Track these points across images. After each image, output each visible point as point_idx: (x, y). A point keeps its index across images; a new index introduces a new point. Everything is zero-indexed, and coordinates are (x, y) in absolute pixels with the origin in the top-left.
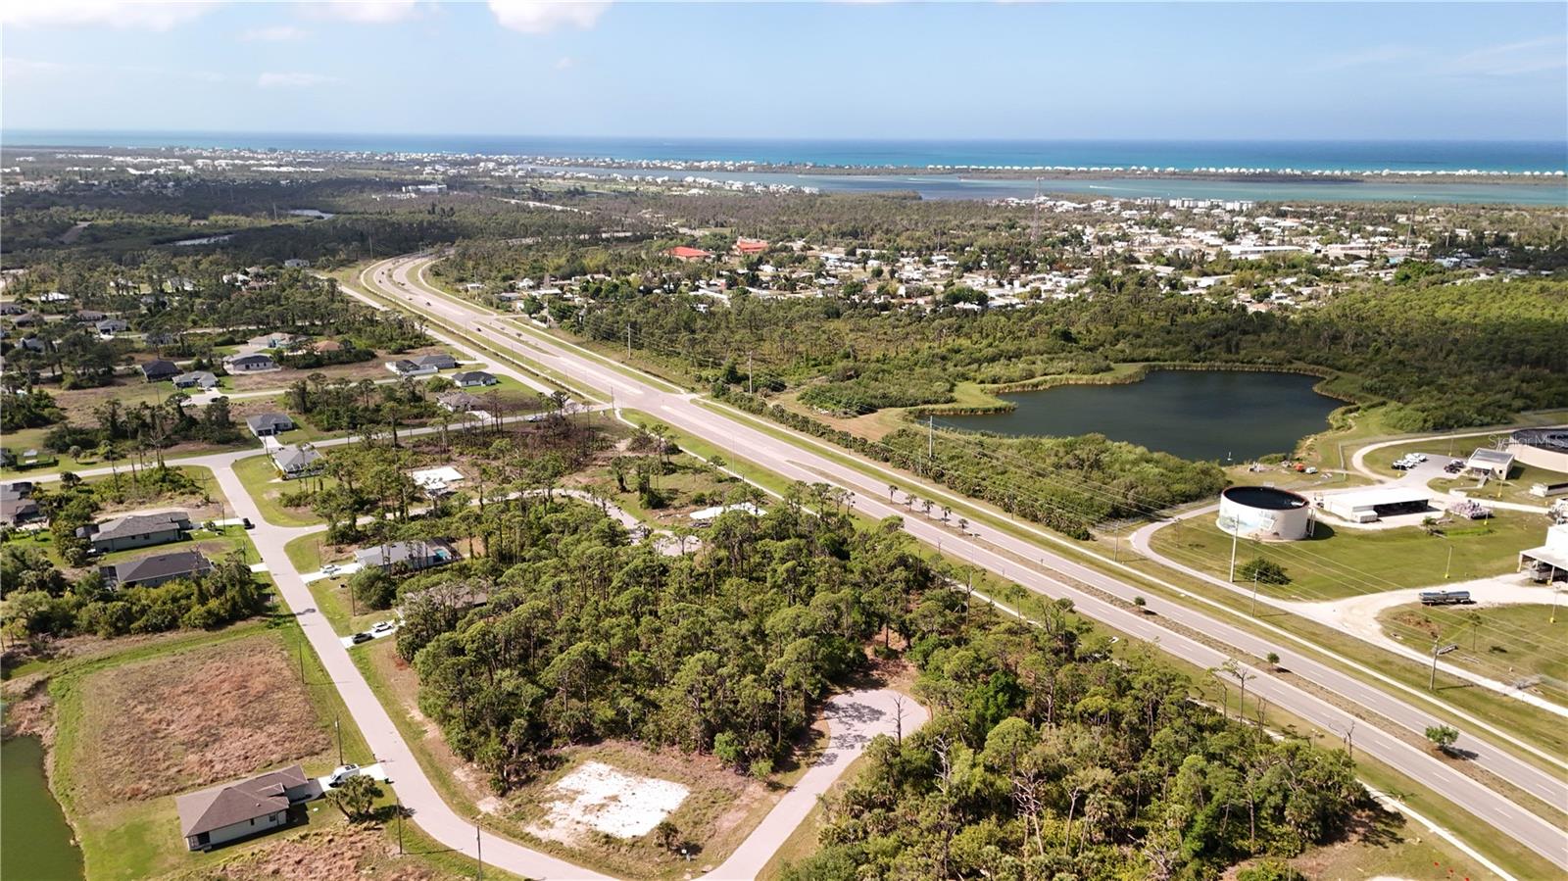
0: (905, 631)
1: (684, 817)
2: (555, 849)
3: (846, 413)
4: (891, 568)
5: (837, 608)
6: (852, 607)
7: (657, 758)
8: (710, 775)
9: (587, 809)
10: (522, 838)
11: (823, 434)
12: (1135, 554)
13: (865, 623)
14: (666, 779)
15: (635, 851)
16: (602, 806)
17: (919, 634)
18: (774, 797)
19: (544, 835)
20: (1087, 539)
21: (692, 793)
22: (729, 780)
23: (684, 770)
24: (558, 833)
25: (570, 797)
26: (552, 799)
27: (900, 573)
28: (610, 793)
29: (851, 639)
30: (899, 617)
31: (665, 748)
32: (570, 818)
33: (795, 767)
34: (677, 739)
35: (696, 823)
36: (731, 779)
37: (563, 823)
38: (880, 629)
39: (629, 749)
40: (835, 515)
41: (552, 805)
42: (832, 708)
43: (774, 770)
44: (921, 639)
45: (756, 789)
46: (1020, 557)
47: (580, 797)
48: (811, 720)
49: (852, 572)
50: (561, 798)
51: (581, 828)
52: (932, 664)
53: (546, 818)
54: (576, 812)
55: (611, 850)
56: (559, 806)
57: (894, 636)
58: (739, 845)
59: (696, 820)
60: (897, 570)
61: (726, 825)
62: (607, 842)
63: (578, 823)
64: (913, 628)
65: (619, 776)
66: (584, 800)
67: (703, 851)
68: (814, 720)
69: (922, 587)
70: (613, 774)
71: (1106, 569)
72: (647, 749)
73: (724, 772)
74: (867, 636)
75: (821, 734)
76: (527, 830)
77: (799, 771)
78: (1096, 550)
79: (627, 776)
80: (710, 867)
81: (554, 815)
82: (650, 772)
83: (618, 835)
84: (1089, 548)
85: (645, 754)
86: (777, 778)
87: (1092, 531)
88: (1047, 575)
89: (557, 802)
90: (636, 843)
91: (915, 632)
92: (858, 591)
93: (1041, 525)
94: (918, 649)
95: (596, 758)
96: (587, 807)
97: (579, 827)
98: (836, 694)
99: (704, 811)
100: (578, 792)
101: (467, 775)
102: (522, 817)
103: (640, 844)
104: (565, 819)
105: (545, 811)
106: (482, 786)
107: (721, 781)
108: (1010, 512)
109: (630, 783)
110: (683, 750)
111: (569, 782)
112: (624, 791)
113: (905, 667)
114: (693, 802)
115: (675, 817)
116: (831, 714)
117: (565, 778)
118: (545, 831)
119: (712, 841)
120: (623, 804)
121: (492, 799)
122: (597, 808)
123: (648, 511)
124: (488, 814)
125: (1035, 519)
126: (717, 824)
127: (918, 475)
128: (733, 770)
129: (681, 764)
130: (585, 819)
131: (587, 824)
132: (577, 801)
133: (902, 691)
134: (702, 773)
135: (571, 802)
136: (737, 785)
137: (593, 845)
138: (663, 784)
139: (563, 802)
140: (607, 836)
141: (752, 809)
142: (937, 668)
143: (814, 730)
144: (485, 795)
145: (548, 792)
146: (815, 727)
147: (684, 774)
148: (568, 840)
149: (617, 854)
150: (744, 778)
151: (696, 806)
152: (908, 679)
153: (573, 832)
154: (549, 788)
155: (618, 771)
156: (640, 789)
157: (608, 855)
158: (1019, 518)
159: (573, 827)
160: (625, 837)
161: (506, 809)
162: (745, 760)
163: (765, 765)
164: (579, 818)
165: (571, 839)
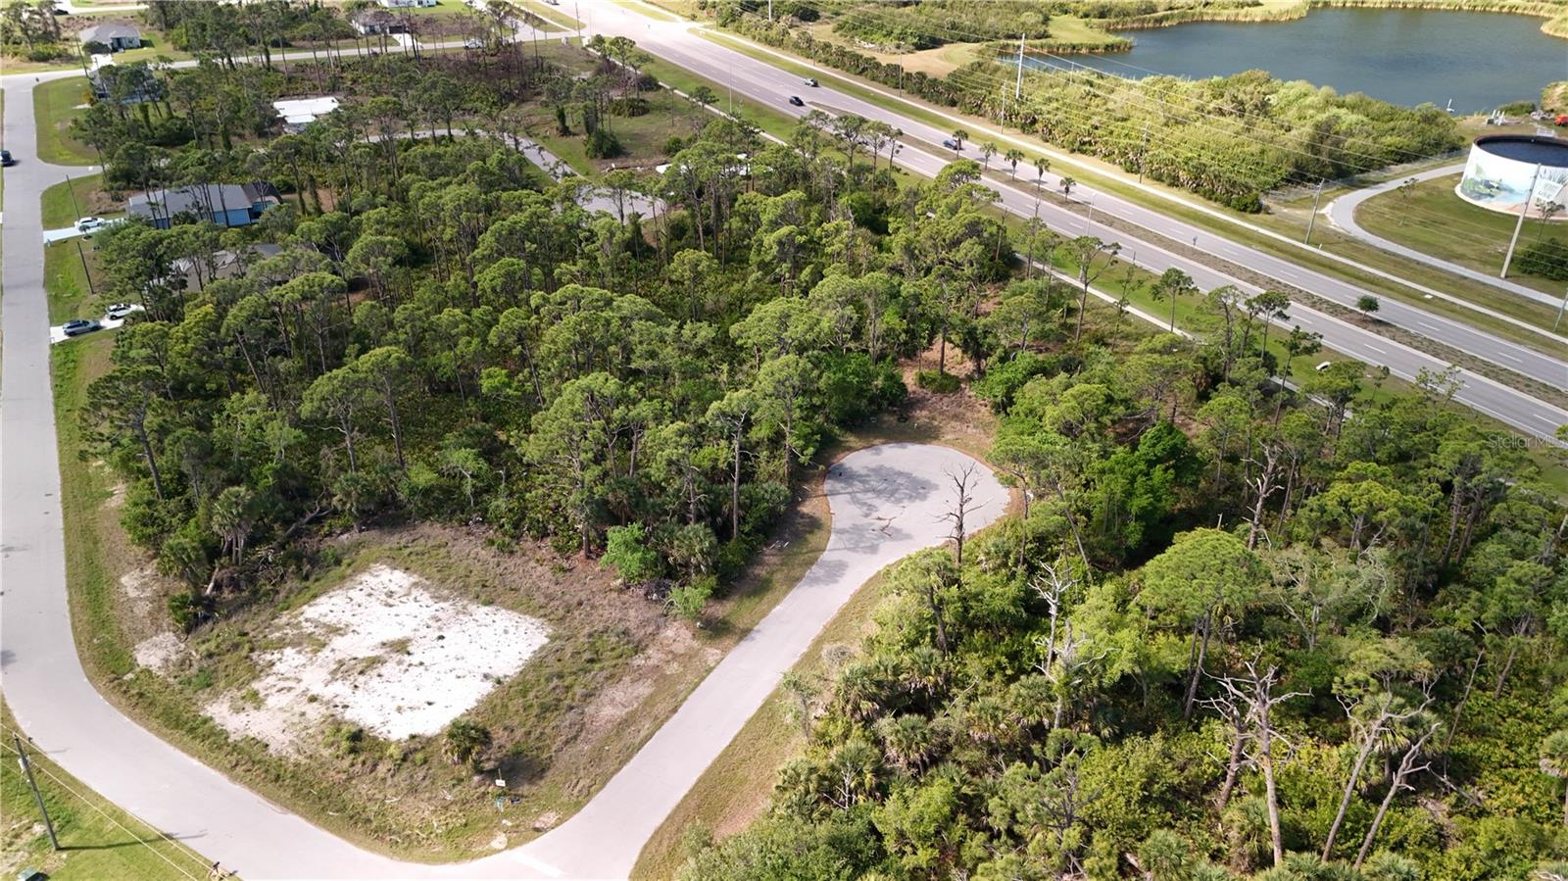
0: (974, 345)
1: (524, 693)
2: (245, 758)
3: (898, 47)
4: (955, 243)
5: (860, 308)
6: (885, 305)
7: (509, 563)
8: (597, 600)
9: (341, 670)
10: (192, 730)
11: (864, 70)
12: (1337, 233)
13: (906, 332)
14: (512, 608)
15: (404, 774)
16: (374, 662)
17: (999, 351)
18: (711, 653)
19: (236, 725)
20: (1258, 211)
21: (553, 639)
22: (632, 613)
23: (553, 588)
24: (267, 720)
25: (320, 639)
26: (281, 644)
27: (970, 249)
28: (395, 634)
29: (881, 357)
30: (964, 322)
31: (528, 543)
32: (302, 686)
33: (762, 587)
34: (551, 527)
35: (545, 709)
36: (635, 613)
37: (285, 699)
38: (930, 342)
39: (463, 541)
40: (870, 170)
41: (277, 656)
42: (841, 474)
43: (718, 594)
44: (1003, 360)
45: (678, 635)
46: (1156, 236)
47: (337, 642)
48: (797, 496)
49: (889, 250)
50: (296, 643)
51: (315, 713)
52: (1021, 404)
53: (256, 685)
54: (315, 676)
55: (358, 768)
56: (289, 659)
57: (954, 354)
58: (622, 763)
59: (548, 700)
60: (966, 244)
61: (607, 712)
62: (353, 751)
63: (313, 699)
64: (990, 340)
65: (425, 597)
66: (343, 647)
67: (549, 774)
68: (805, 496)
69: (1001, 278)
70: (415, 593)
71: (1293, 255)
72: (492, 542)
73: (625, 597)
74: (910, 351)
75: (814, 524)
76: (209, 712)
77: (769, 597)
78: (1273, 228)
79: (438, 598)
80: (550, 817)
81: (271, 680)
82: (488, 593)
83: (381, 732)
84: (1262, 225)
85: (485, 554)
86: (721, 610)
87: (1265, 201)
88: (1202, 262)
89: (288, 651)
90: (416, 751)
91: (991, 348)
92: (896, 279)
93: (1184, 192)
94: (997, 377)
95: (394, 561)
96: (341, 663)
97: (311, 709)
98: (851, 449)
99: (568, 681)
100: (336, 632)
101: (144, 585)
102: (208, 682)
103: (419, 756)
104: (290, 689)
105: (256, 672)
106: (160, 609)
107: (617, 614)
108: (1137, 172)
109: (440, 614)
110: (558, 549)
111: (326, 608)
112: (424, 631)
113: (971, 407)
114: (551, 659)
115: (508, 692)
116: (839, 486)
117: (323, 599)
118: (243, 715)
119: (571, 750)
120: (414, 660)
121: (168, 638)
122: (359, 668)
123: (595, 161)
124: (147, 671)
125: (1175, 182)
126: (590, 710)
127: (998, 124)
128: (642, 592)
129: (549, 575)
130: (327, 693)
131: (328, 702)
132: (326, 651)
133: (965, 448)
134: (583, 596)
135: (315, 652)
136: (644, 623)
137: (326, 753)
138: (504, 618)
139: (299, 652)
140: (357, 736)
141: (664, 677)
142: (1031, 412)
143: (803, 516)
144: (159, 630)
145: (279, 628)
146: (806, 508)
147: (550, 598)
148: (281, 737)
149: (367, 779)
150: (660, 609)
151: (557, 667)
152: (975, 427)
153: (296, 719)
154: (284, 619)
155: (426, 588)
156: (457, 628)
157: (350, 779)
158: (1150, 181)
159: (297, 709)
160: (393, 737)
161: (184, 663)
162: (666, 573)
163: (693, 595)
164: (316, 690)
165: (287, 738)
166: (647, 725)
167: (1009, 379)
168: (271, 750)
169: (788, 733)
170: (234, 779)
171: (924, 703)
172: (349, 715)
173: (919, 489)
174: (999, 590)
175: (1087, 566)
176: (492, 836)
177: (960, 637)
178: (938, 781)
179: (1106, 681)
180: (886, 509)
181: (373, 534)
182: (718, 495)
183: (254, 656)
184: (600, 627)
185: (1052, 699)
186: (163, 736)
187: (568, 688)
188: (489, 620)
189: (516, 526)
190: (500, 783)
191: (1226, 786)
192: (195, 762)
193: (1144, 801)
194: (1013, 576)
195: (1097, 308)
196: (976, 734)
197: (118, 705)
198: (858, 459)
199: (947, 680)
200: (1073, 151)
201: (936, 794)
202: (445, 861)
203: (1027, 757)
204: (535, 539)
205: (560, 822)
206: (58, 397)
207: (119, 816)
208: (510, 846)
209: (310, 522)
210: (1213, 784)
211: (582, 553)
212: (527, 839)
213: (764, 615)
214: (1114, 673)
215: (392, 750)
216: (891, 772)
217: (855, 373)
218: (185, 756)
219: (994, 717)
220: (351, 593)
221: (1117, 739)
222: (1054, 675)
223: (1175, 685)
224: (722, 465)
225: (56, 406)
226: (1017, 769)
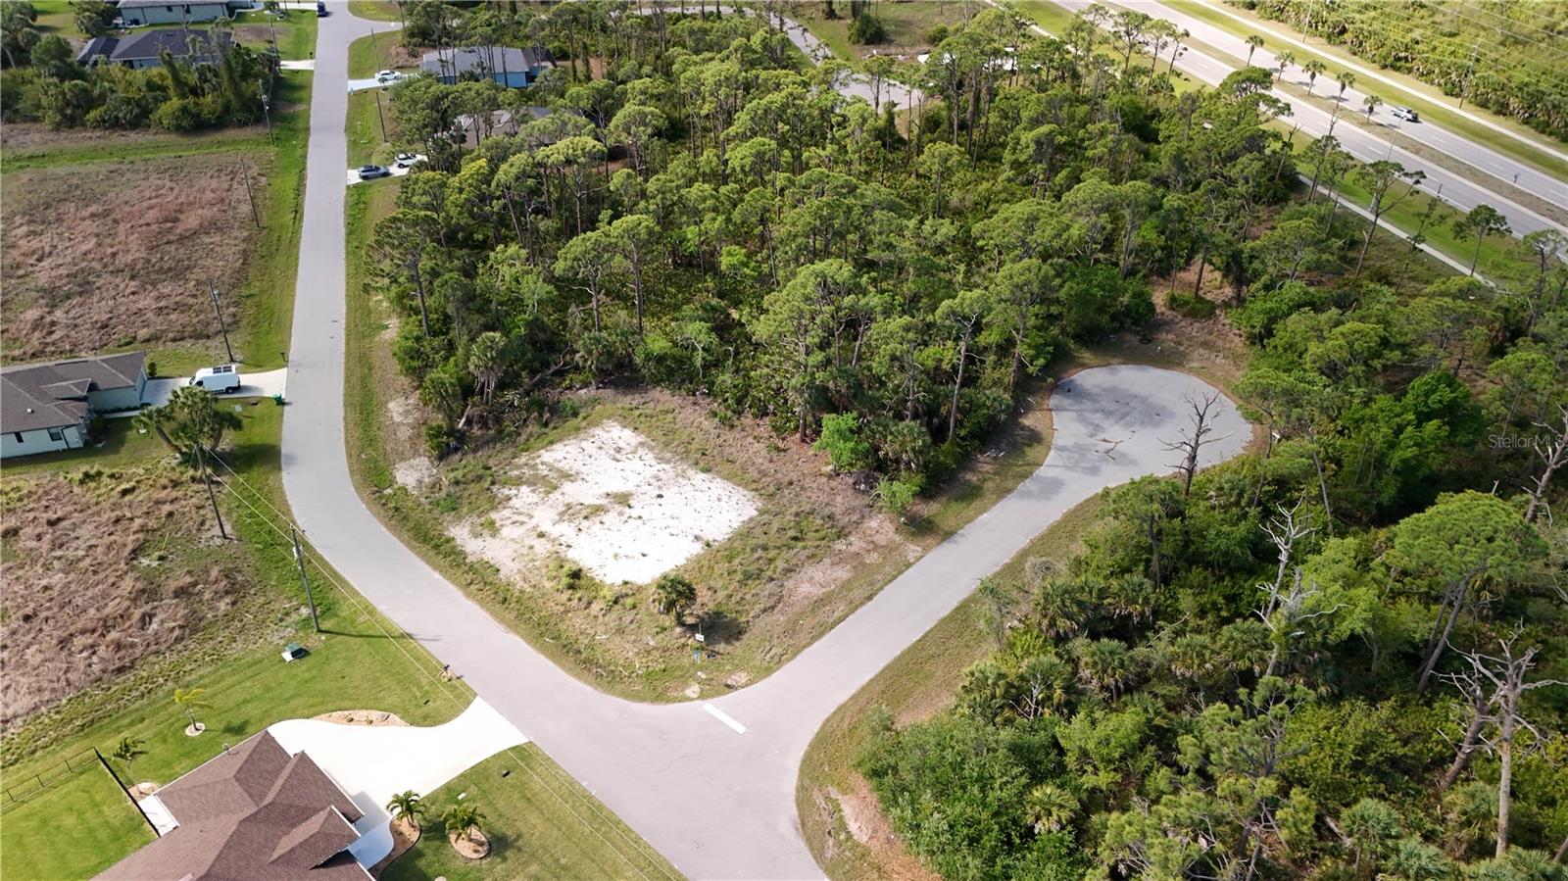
0: (1238, 270)
2: (479, 578)
4: (1232, 157)
5: (1116, 219)
6: (1144, 218)
7: (729, 436)
8: (807, 482)
9: (567, 511)
10: (436, 547)
13: (1163, 249)
14: (727, 478)
15: (614, 615)
16: (598, 510)
17: (1265, 278)
18: (912, 549)
19: (474, 548)
21: (761, 512)
22: (839, 499)
23: (767, 465)
24: (500, 547)
25: (551, 483)
26: (518, 482)
27: (1248, 165)
28: (618, 487)
29: (1131, 273)
30: (1229, 243)
31: (748, 420)
32: (533, 522)
33: (972, 493)
34: (771, 407)
35: (748, 576)
36: (843, 499)
37: (517, 532)
38: (1188, 263)
39: (690, 409)
40: (1146, 72)
41: (514, 491)
43: (925, 494)
44: (1267, 288)
45: (881, 527)
46: (1470, 169)
47: (567, 487)
48: (1019, 408)
49: (1156, 160)
50: (532, 483)
51: (542, 547)
52: (1282, 335)
53: (493, 515)
54: (545, 515)
55: (574, 603)
56: (524, 496)
57: (1212, 277)
58: (814, 639)
59: (752, 568)
60: (1244, 159)
61: (805, 588)
62: (571, 587)
63: (541, 535)
64: (1256, 264)
65: (649, 457)
66: (572, 492)
67: (745, 637)
68: (1029, 408)
69: (1278, 200)
70: (641, 451)
72: (715, 415)
73: (833, 484)
74: (1164, 270)
75: (1035, 438)
76: (452, 532)
77: (976, 504)
79: (661, 460)
80: (741, 677)
81: (507, 513)
83: (598, 574)
85: (709, 424)
86: (928, 509)
88: (1522, 203)
89: (524, 489)
90: (623, 597)
91: (1256, 275)
92: (1160, 191)
93: (1511, 122)
94: (1259, 305)
95: (625, 420)
96: (569, 506)
97: (539, 544)
98: (1085, 366)
99: (772, 554)
100: (567, 478)
101: (407, 412)
102: (453, 506)
103: (629, 601)
104: (522, 523)
105: (495, 504)
106: (419, 435)
107: (824, 498)
108: (1458, 96)
109: (662, 475)
110: (776, 429)
111: (560, 454)
112: (645, 488)
113: (1222, 335)
114: (758, 531)
115: (716, 554)
116: (1066, 402)
117: (558, 446)
118: (480, 540)
119: (766, 618)
120: (634, 513)
121: (423, 462)
122: (585, 513)
123: (857, 47)
124: (404, 489)
125: (1502, 110)
126: (789, 584)
127: (1300, 32)
128: (851, 481)
129: (764, 452)
130: (554, 531)
131: (554, 540)
132: (557, 494)
133: (1211, 379)
134: (794, 476)
135: (548, 493)
136: (849, 511)
137: (549, 585)
138: (718, 486)
139: (533, 491)
140: (576, 575)
141: (863, 564)
142: (1290, 347)
143: (1023, 428)
144: (416, 454)
145: (518, 467)
146: (1027, 421)
147: (764, 474)
148: (511, 565)
149: (582, 614)
150: (867, 500)
151: (763, 540)
152: (1225, 357)
153: (525, 551)
154: (523, 459)
155: (651, 449)
156: (675, 489)
157: (567, 611)
158: (1472, 107)
159: (527, 542)
160: (608, 581)
161: (435, 486)
162: (877, 466)
163: (902, 489)
164: (544, 527)
165: (516, 566)
166: (842, 607)
167: (1272, 309)
168: (501, 575)
169: (980, 638)
170: (468, 595)
171: (1128, 631)
172: (571, 554)
173: (1153, 415)
174: (1226, 528)
175: (1329, 517)
176: (686, 685)
177: (1176, 570)
178: (1131, 709)
179: (1332, 638)
180: (1114, 432)
181: (609, 393)
182: (937, 396)
183: (495, 488)
184: (807, 508)
185: (1268, 647)
186: (412, 548)
187: (771, 561)
188: (704, 486)
189: (739, 401)
190: (700, 637)
191: (1453, 768)
192: (437, 575)
193: (1357, 766)
194: (1245, 516)
195: (1386, 243)
196: (1178, 670)
197: (377, 515)
198: (1091, 377)
199: (1155, 613)
200: (1384, 67)
201: (1127, 722)
202: (643, 700)
203: (1230, 699)
204: (755, 416)
205: (750, 683)
206: (350, 233)
207: (371, 611)
208: (702, 696)
209: (555, 374)
210: (1440, 762)
211: (798, 435)
212: (719, 693)
213: (969, 521)
214: (1344, 628)
215: (605, 592)
216: (1082, 693)
217: (1100, 286)
218: (429, 569)
219: (1200, 655)
220: (584, 444)
221: (1335, 699)
222: (1273, 624)
223: (1411, 656)
224: (946, 366)
225: (348, 242)
226: (1217, 710)
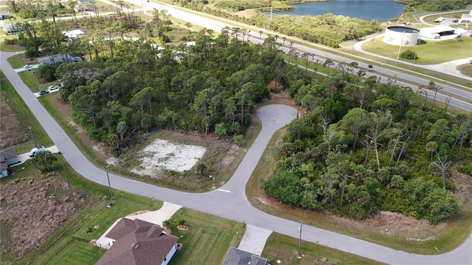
0: (283, 81)
2: (147, 179)
7: (188, 136)
9: (160, 160)
10: (130, 176)
14: (194, 145)
16: (167, 158)
18: (245, 150)
19: (140, 173)
20: (338, 48)
22: (223, 144)
23: (202, 140)
24: (147, 171)
25: (151, 155)
26: (142, 157)
28: (169, 152)
31: (191, 132)
32: (153, 164)
34: (196, 128)
37: (150, 167)
39: (175, 133)
41: (143, 159)
42: (259, 112)
45: (236, 147)
47: (156, 155)
50: (146, 156)
53: (141, 165)
54: (155, 162)
55: (175, 178)
56: (146, 160)
58: (234, 171)
62: (172, 175)
63: (157, 166)
65: (172, 144)
66: (158, 156)
67: (219, 175)
68: (253, 117)
70: (169, 144)
71: (349, 57)
72: (183, 132)
73: (220, 140)
76: (132, 171)
78: (343, 51)
79: (176, 145)
80: (223, 182)
81: (144, 164)
83: (177, 171)
86: (243, 141)
89: (145, 158)
95: (160, 138)
97: (157, 168)
100: (155, 153)
101: (100, 148)
102: (128, 166)
104: (150, 165)
105: (139, 163)
106: (107, 153)
108: (306, 40)
109: (178, 147)
110: (199, 132)
111: (149, 148)
112: (176, 151)
113: (284, 95)
114: (208, 154)
115: (202, 161)
117: (147, 147)
118: (141, 171)
120: (177, 157)
121: (113, 158)
122: (165, 159)
124: (112, 165)
125: (317, 42)
128: (223, 139)
129: (200, 138)
130: (159, 165)
131: (161, 167)
132: (154, 158)
134: (210, 141)
135: (152, 157)
136: (226, 146)
137: (166, 176)
138: (193, 147)
139: (148, 158)
140: (172, 172)
141: (236, 155)
144: (110, 157)
145: (140, 154)
147: (202, 142)
148: (153, 174)
149: (178, 180)
150: (229, 142)
151: (211, 155)
152: (288, 100)
153: (155, 171)
154: (140, 152)
155: (172, 143)
156: (183, 150)
159: (154, 169)
161: (120, 163)
163: (240, 137)
164: (157, 164)
165: (154, 174)
168: (152, 177)
170: (147, 183)
172: (167, 168)
173: (279, 114)
176: (212, 187)
180: (273, 118)
181: (152, 133)
183: (137, 159)
184: (217, 147)
188: (190, 148)
189: (187, 128)
198: (263, 109)
202: (204, 192)
204: (193, 131)
205: (225, 183)
208: (217, 188)
209: (135, 131)
210: (362, 162)
211: (206, 132)
212: (220, 187)
213: (253, 142)
215: (181, 174)
218: (132, 180)
220: (154, 145)
